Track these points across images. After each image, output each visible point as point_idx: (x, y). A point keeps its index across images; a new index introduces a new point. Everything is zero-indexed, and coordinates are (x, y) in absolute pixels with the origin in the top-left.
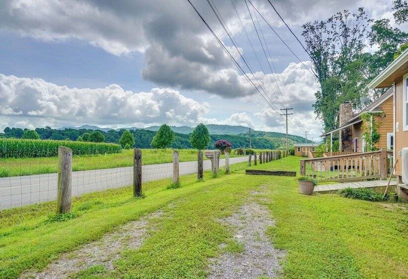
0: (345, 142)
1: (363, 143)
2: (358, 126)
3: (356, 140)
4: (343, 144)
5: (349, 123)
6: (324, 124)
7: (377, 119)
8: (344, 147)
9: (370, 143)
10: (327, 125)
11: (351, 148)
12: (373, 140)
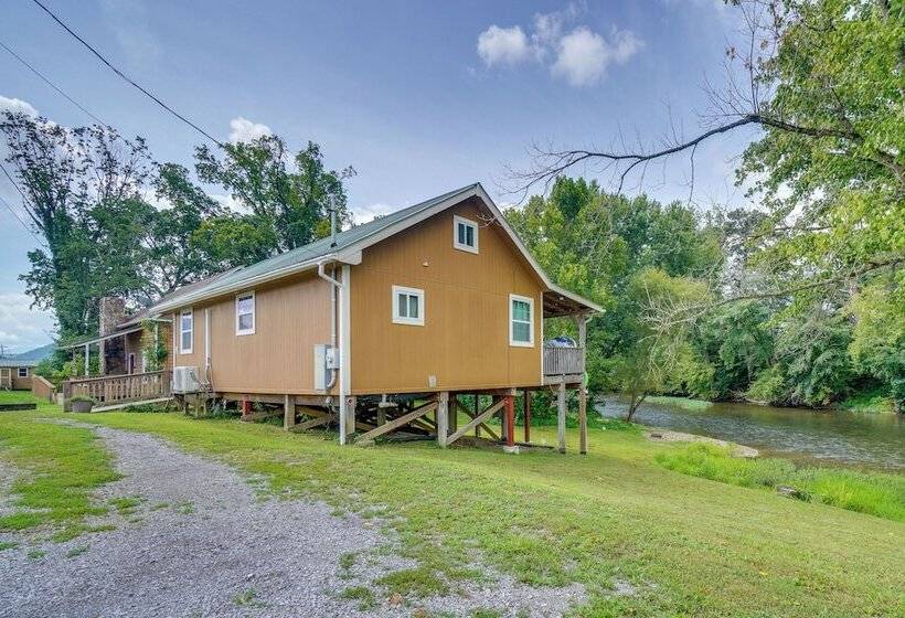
0: (112, 360)
1: (145, 362)
2: (135, 337)
3: (132, 357)
4: (108, 362)
5: (118, 330)
6: (58, 322)
7: (164, 331)
8: (110, 368)
9: (155, 362)
10: (66, 325)
11: (123, 369)
12: (159, 358)
